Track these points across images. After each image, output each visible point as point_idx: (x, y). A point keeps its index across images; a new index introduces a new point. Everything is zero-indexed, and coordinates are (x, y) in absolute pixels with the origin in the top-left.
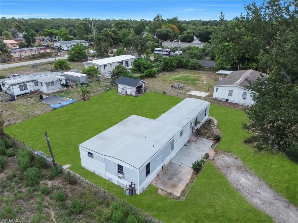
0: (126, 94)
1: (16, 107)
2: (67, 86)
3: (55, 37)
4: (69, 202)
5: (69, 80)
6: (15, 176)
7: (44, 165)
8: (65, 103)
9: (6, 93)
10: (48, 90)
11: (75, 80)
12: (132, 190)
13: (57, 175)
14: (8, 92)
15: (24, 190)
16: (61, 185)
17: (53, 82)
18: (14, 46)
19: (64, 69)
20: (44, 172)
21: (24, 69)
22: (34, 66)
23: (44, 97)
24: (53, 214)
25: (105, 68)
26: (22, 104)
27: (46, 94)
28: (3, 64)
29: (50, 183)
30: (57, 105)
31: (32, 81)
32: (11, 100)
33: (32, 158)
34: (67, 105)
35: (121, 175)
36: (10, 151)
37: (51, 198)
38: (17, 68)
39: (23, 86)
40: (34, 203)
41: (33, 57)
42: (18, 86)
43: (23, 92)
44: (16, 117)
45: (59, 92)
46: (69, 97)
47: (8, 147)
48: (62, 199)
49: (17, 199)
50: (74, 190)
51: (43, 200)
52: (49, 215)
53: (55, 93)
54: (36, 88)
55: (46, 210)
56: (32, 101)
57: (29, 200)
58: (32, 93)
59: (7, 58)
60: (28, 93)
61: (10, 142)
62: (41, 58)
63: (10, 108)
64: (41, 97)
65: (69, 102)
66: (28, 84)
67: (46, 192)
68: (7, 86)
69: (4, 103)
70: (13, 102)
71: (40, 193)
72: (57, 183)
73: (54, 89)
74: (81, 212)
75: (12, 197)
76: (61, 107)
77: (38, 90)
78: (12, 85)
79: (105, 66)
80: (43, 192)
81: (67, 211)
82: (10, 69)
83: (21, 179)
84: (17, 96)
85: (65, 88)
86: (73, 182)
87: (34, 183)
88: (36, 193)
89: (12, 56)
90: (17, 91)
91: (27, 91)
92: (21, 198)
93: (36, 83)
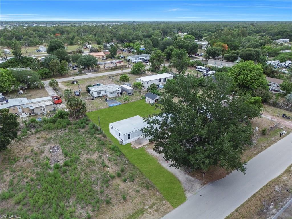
0: (149, 103)
1: (94, 103)
2: (121, 94)
3: (132, 49)
4: (101, 142)
5: (124, 90)
6: (87, 131)
7: (97, 130)
8: (115, 104)
9: (91, 95)
10: (110, 96)
11: (126, 91)
12: (122, 142)
13: (100, 134)
14: (92, 95)
15: (89, 136)
16: (100, 137)
17: (114, 92)
18: (103, 57)
19: (125, 81)
20: (97, 132)
21: (104, 78)
22: (110, 77)
23: (107, 99)
24: (95, 144)
25: (147, 84)
26: (97, 102)
27: (109, 98)
28: (94, 73)
29: (97, 136)
30: (111, 105)
31: (104, 90)
32: (93, 99)
33: (94, 126)
34: (116, 105)
35: (119, 137)
36: (87, 122)
37: (96, 140)
38: (101, 77)
39: (99, 92)
40: (91, 140)
41: (112, 69)
42: (97, 92)
43: (99, 96)
44: (93, 109)
45: (116, 97)
46: (119, 101)
47: (87, 121)
48: (99, 140)
49: (86, 138)
50: (104, 139)
51: (94, 140)
52: (94, 144)
53: (114, 97)
54: (105, 94)
55: (94, 142)
56: (102, 101)
57: (89, 139)
58: (103, 96)
59: (96, 69)
60: (101, 96)
61: (88, 119)
62: (116, 70)
63: (91, 104)
64: (106, 100)
65: (118, 104)
66: (101, 92)
67: (95, 138)
68: (92, 92)
69: (89, 100)
70: (93, 100)
71: (93, 137)
72: (99, 136)
73: (113, 96)
74: (103, 145)
75: (85, 137)
76: (113, 106)
77: (106, 95)
78: (94, 92)
79: (147, 82)
80: (94, 138)
81: (99, 144)
82: (97, 78)
83: (89, 132)
84: (96, 97)
85: (120, 95)
86: (104, 136)
87: (93, 134)
88: (92, 137)
89: (99, 67)
90: (96, 95)
91: (100, 95)
92: (87, 138)
93: (105, 91)
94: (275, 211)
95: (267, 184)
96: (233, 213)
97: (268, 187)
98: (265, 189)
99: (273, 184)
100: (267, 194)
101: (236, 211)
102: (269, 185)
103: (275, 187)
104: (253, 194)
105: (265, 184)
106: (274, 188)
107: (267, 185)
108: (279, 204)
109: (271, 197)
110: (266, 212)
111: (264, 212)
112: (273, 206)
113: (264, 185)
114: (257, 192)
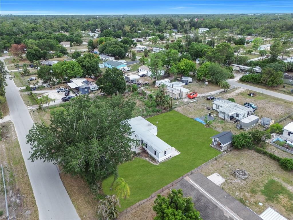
94: (13, 200)
95: (36, 206)
96: (27, 173)
97: (34, 205)
98: (32, 201)
99: (33, 210)
100: (28, 201)
101: (27, 176)
102: (34, 206)
103: (30, 211)
104: (33, 190)
105: (37, 203)
106: (30, 209)
107: (35, 204)
108: (16, 207)
109: (24, 204)
110: (17, 195)
111: (18, 194)
112: (18, 202)
113: (36, 201)
114: (33, 193)
